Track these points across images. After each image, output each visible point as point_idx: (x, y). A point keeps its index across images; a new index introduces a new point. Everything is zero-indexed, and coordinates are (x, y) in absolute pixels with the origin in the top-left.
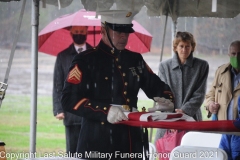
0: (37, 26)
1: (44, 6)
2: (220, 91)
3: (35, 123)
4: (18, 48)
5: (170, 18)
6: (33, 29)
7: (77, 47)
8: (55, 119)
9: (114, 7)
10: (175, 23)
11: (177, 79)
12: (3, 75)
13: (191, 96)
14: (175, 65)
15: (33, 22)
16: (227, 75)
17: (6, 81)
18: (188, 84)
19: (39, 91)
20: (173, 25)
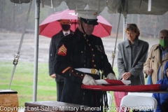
0: (38, 19)
1: (43, 7)
2: (153, 61)
3: (37, 80)
4: (26, 32)
5: (122, 15)
6: (36, 21)
7: (64, 33)
8: (50, 78)
9: (87, 7)
10: (126, 18)
11: (128, 54)
12: (17, 49)
13: (136, 64)
14: (127, 44)
15: (36, 16)
16: (158, 51)
17: (18, 53)
18: (135, 56)
19: (39, 60)
20: (124, 19)
